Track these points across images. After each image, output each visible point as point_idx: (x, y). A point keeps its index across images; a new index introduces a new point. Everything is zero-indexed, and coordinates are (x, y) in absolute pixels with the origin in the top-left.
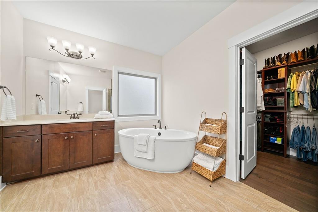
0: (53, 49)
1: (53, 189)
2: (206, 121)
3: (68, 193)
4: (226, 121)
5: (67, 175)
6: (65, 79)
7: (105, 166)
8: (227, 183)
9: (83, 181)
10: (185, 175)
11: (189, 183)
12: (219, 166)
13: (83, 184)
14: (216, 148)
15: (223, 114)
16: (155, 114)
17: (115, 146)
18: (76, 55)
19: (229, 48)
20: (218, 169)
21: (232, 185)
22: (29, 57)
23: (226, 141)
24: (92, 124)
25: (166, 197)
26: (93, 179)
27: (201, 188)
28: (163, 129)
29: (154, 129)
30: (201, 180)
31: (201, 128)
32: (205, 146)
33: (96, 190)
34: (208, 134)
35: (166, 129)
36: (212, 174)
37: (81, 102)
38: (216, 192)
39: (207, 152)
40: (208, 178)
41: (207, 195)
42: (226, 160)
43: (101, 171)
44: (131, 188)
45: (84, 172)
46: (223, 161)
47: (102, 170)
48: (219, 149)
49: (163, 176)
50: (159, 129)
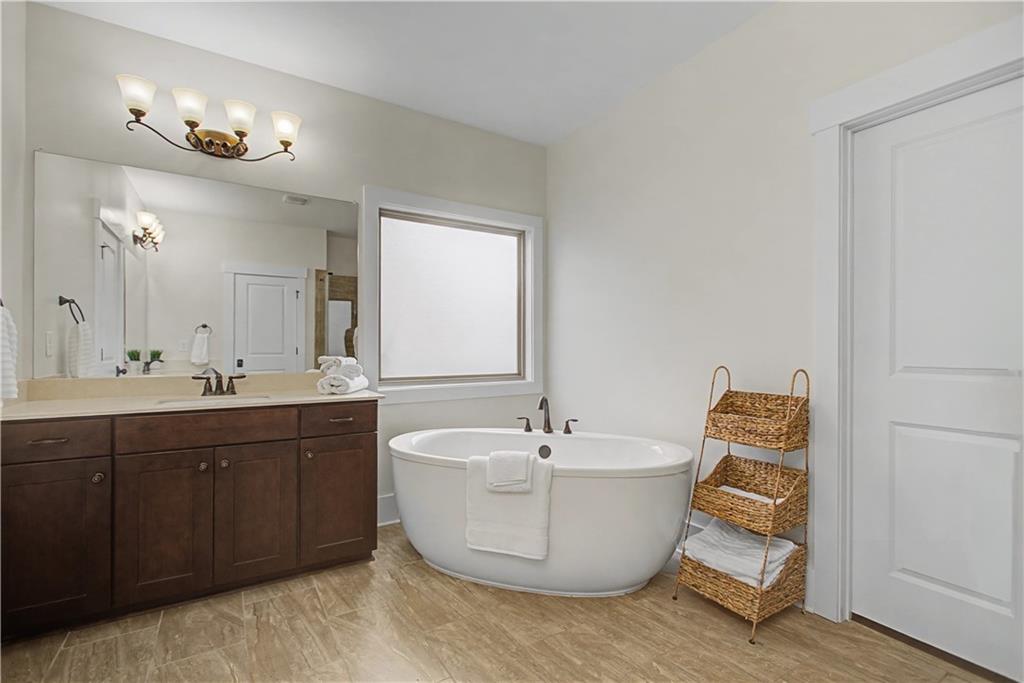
0: (138, 121)
1: (169, 657)
2: (729, 404)
3: (232, 671)
4: (808, 400)
5: (204, 610)
6: (145, 229)
7: (344, 574)
8: (809, 626)
9: (274, 627)
10: (652, 602)
11: (672, 628)
12: (781, 568)
13: (276, 641)
14: (773, 501)
15: (795, 376)
16: (519, 374)
17: (379, 497)
18: (225, 145)
19: (813, 135)
20: (779, 581)
21: (829, 632)
22: (45, 152)
23: (806, 475)
24: (295, 412)
25: (596, 675)
26: (310, 622)
27: (718, 644)
28: (559, 432)
29: (522, 431)
30: (716, 620)
31: (714, 428)
32: (728, 494)
33: (333, 660)
34: (737, 450)
35: (568, 431)
36: (756, 598)
37: (205, 326)
38: (773, 657)
39: (738, 519)
40: (741, 613)
41: (741, 666)
42: (806, 548)
43: (331, 593)
44: (461, 650)
45: (268, 600)
46: (798, 551)
47: (336, 591)
48: (781, 504)
49: (573, 608)
50: (542, 431)
